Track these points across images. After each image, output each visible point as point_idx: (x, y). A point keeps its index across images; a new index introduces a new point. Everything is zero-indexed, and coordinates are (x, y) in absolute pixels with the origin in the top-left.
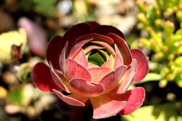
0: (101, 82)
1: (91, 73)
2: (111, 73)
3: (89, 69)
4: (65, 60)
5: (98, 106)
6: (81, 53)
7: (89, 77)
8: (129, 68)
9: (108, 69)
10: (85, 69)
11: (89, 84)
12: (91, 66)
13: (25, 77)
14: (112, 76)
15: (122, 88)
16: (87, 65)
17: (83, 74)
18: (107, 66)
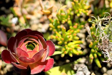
0: (33, 57)
1: (28, 54)
2: (37, 53)
3: (28, 52)
4: (16, 48)
5: (33, 68)
6: (23, 45)
7: (28, 55)
8: (46, 50)
9: (36, 51)
10: (26, 52)
11: (28, 59)
12: (28, 50)
15: (43, 59)
16: (26, 50)
17: (25, 54)
18: (35, 50)
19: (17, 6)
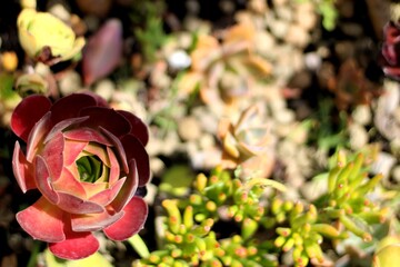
0: (61, 194)
1: (63, 174)
2: (79, 200)
3: (66, 170)
4: (59, 131)
7: (57, 175)
10: (62, 164)
11: (49, 182)
12: (72, 169)
13: (24, 89)
14: (78, 203)
16: (71, 162)
17: (55, 165)
18: (85, 188)
19: (221, 41)
